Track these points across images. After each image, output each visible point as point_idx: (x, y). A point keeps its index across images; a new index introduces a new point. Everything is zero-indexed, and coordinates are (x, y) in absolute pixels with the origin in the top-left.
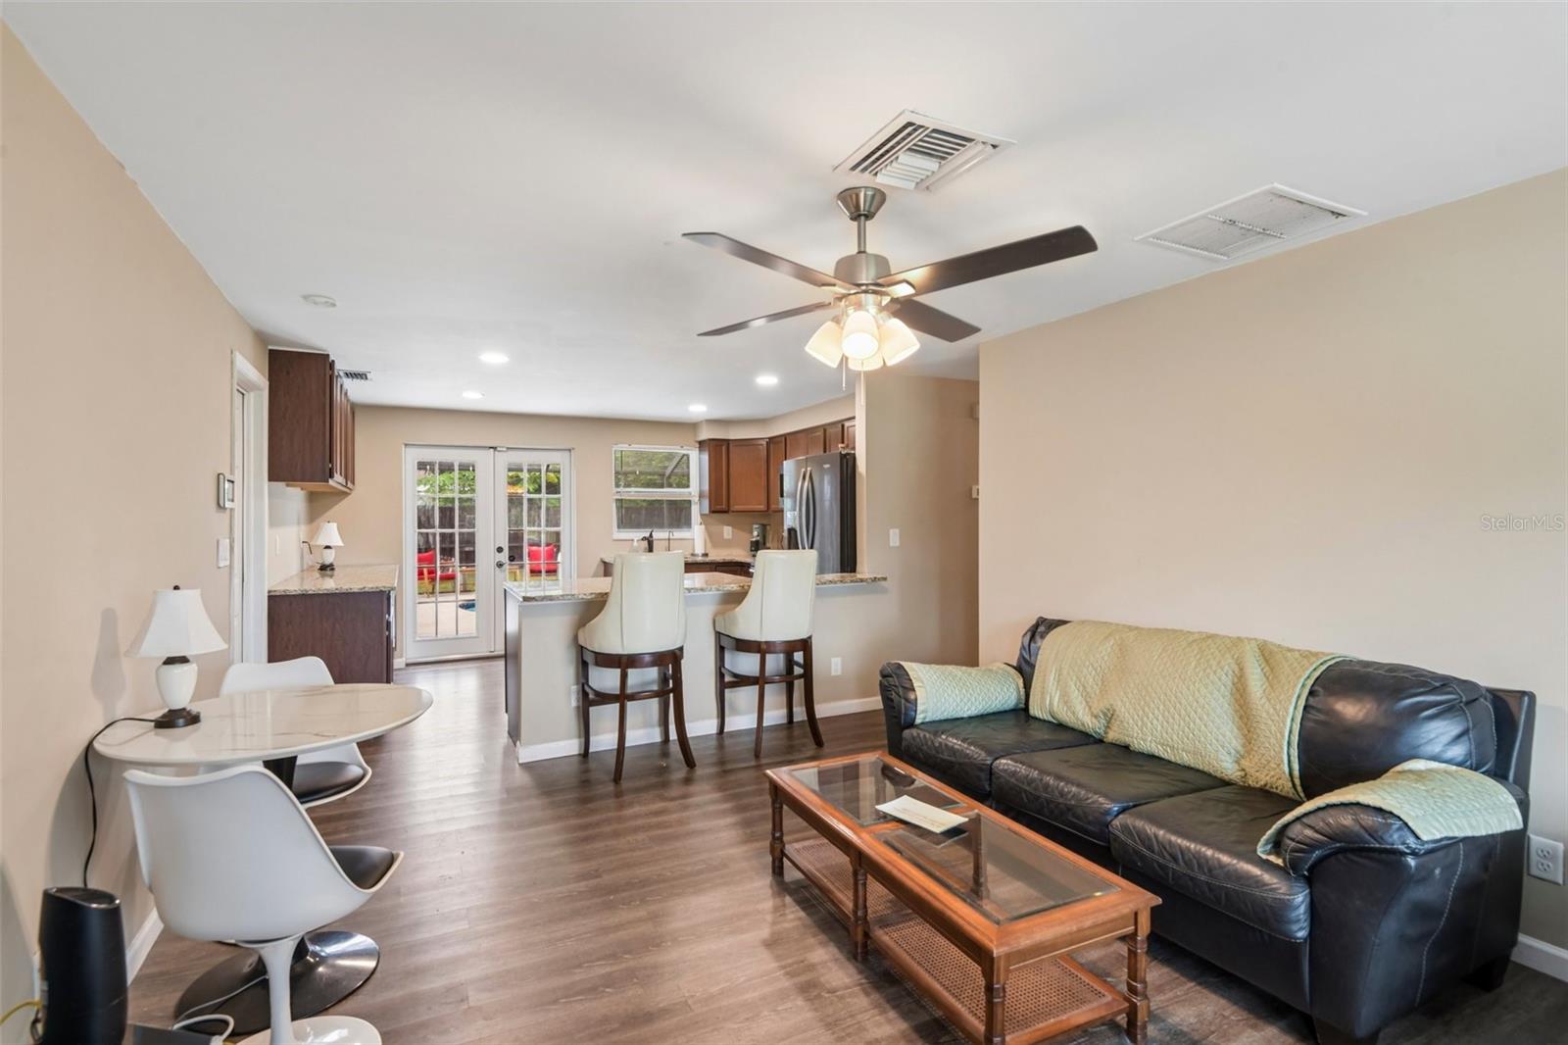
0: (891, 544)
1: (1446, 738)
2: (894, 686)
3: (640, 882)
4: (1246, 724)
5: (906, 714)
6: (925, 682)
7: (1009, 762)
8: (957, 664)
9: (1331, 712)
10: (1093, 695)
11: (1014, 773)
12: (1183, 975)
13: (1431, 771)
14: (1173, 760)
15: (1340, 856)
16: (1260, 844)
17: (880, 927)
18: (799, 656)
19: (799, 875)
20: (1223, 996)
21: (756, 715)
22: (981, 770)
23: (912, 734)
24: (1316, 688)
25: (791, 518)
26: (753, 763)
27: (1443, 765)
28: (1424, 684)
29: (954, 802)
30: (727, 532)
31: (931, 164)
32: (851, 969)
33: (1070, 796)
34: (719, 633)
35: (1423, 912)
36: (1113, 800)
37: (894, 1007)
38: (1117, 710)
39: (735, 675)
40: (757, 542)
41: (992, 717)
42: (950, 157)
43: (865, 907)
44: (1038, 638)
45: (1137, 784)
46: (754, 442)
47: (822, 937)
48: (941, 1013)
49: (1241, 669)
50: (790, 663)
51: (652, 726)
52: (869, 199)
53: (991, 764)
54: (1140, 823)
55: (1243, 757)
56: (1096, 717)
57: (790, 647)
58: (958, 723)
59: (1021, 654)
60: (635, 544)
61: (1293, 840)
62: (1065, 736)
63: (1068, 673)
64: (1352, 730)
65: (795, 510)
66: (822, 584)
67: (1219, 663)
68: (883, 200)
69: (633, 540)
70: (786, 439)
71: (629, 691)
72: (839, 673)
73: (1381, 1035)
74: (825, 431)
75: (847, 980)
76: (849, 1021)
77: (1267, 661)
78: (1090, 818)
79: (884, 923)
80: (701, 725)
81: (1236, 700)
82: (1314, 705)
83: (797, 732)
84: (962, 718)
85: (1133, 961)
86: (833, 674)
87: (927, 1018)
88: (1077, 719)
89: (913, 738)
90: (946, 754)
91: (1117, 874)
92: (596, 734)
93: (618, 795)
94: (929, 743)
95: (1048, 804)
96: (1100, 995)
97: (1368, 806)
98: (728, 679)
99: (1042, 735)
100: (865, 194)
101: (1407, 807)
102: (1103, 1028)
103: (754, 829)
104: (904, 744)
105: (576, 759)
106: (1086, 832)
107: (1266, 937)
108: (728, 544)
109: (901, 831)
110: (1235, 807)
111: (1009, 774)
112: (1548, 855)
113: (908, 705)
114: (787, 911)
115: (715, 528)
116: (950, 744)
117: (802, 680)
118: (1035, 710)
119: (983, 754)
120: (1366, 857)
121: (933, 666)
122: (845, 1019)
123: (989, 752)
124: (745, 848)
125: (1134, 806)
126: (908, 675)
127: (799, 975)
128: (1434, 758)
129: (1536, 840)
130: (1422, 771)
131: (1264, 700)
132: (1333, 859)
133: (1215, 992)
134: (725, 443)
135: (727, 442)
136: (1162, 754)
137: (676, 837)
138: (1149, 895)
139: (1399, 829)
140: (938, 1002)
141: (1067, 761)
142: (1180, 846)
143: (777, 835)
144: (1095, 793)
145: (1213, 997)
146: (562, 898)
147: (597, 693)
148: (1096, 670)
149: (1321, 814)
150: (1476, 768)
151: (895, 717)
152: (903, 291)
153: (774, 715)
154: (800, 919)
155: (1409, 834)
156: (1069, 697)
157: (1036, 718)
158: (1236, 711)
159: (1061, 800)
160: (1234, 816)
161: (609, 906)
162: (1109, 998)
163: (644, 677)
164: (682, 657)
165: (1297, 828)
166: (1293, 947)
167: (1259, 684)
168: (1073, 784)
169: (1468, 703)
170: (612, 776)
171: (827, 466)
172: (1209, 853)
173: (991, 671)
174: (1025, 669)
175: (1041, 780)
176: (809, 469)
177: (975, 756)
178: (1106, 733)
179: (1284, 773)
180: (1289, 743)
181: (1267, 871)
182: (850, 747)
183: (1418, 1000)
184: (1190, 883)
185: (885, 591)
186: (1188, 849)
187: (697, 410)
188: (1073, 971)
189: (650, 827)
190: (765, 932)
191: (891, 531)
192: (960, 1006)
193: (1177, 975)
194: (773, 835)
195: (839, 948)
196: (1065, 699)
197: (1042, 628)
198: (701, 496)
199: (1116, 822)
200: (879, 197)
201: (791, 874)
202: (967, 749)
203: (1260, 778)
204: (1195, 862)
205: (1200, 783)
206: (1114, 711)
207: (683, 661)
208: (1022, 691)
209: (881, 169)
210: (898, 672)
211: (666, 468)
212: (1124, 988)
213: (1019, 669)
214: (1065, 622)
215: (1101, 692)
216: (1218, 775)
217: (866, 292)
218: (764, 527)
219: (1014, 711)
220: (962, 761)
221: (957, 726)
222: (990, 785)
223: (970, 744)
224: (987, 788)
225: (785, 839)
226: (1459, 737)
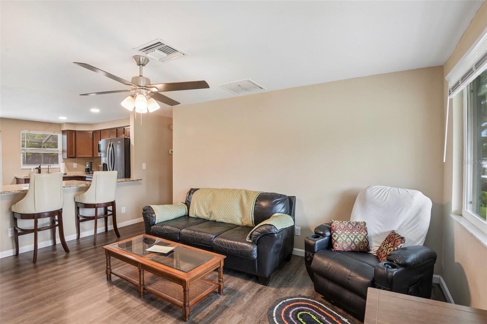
0: (143, 168)
1: (281, 208)
2: (147, 213)
3: (53, 295)
4: (243, 211)
5: (152, 221)
6: (158, 210)
7: (185, 230)
8: (167, 204)
9: (260, 205)
10: (206, 208)
11: (186, 233)
12: (230, 275)
13: (278, 215)
14: (226, 222)
15: (263, 237)
16: (247, 238)
17: (149, 286)
18: (110, 208)
19: (118, 278)
20: (239, 278)
21: (94, 230)
22: (177, 234)
23: (154, 227)
24: (257, 200)
25: (104, 160)
26: (93, 247)
27: (281, 214)
28: (277, 196)
29: (170, 244)
30: (75, 165)
31: (165, 55)
32: (139, 300)
33: (202, 236)
34: (77, 202)
35: (278, 246)
36: (213, 234)
37: (155, 307)
38: (213, 211)
39: (84, 217)
40: (88, 169)
41: (178, 219)
42: (170, 54)
43: (143, 281)
44: (191, 194)
45: (218, 230)
46: (87, 132)
47: (128, 294)
48: (170, 303)
49: (242, 197)
50: (106, 211)
51: (48, 240)
52: (144, 60)
53: (180, 232)
54: (220, 239)
55: (242, 219)
56: (207, 214)
57: (106, 205)
58: (168, 222)
59: (186, 199)
60: (32, 170)
61: (254, 235)
62: (199, 221)
63: (200, 203)
64: (264, 209)
65: (106, 157)
66: (119, 182)
67: (237, 196)
68: (148, 61)
69: (31, 169)
70: (100, 131)
71: (38, 227)
72: (125, 212)
73: (271, 276)
74: (117, 130)
75: (139, 304)
76: (141, 315)
77: (247, 194)
78: (208, 241)
79: (149, 284)
80: (70, 237)
81: (241, 205)
82: (257, 204)
83: (109, 234)
84: (170, 220)
85: (220, 274)
86: (122, 213)
87: (165, 306)
88: (203, 215)
89: (155, 228)
90: (165, 231)
91: (214, 252)
92: (22, 246)
93: (35, 267)
94: (160, 229)
95: (196, 239)
96: (212, 285)
97: (268, 224)
98: (81, 218)
99: (192, 221)
100: (142, 59)
101: (275, 223)
102: (213, 294)
103: (98, 268)
104: (151, 231)
105: (12, 258)
106: (207, 244)
107: (248, 260)
108: (75, 170)
109: (155, 255)
110: (241, 231)
111: (185, 234)
112: (298, 230)
113: (153, 218)
114: (114, 290)
115: (70, 164)
116: (167, 228)
117: (112, 216)
118: (191, 215)
119: (177, 229)
120: (268, 236)
121: (160, 205)
122: (139, 315)
123: (179, 228)
124: (95, 275)
125: (218, 235)
126: (153, 209)
127: (122, 307)
128: (279, 213)
129: (296, 227)
130: (277, 216)
131: (247, 204)
132: (262, 238)
133: (237, 277)
134: (74, 132)
135: (75, 131)
136: (224, 221)
137: (66, 277)
138: (223, 256)
139: (274, 228)
140: (168, 300)
141: (201, 227)
142: (230, 243)
143: (108, 267)
144: (209, 234)
145: (237, 278)
146: (17, 308)
147: (22, 230)
148: (207, 201)
149: (259, 228)
150: (286, 214)
151: (149, 223)
152: (154, 90)
153: (101, 229)
154: (119, 291)
155: (275, 229)
156: (200, 210)
157: (191, 217)
158: (240, 208)
159: (200, 238)
160: (241, 233)
161: (42, 305)
162: (214, 285)
163: (45, 221)
164: (62, 212)
165: (255, 232)
166: (254, 260)
167: (245, 200)
168: (203, 232)
169: (285, 200)
170: (32, 261)
171: (119, 142)
172: (236, 243)
173: (178, 205)
174: (188, 204)
175: (194, 233)
176: (112, 143)
177: (175, 230)
178: (210, 218)
179: (250, 220)
180: (252, 214)
181: (248, 244)
182: (130, 236)
183: (277, 266)
184: (232, 251)
185: (141, 184)
186: (231, 243)
187: (63, 119)
188: (205, 281)
189: (53, 276)
190: (108, 298)
191: (143, 164)
192: (175, 299)
193: (229, 276)
194: (107, 267)
195: (134, 296)
196: (199, 210)
197: (192, 191)
198: (63, 151)
199: (214, 240)
200: (147, 60)
201: (114, 278)
202: (172, 228)
203: (246, 223)
204: (233, 246)
205: (233, 227)
206: (212, 212)
207: (62, 214)
208: (187, 210)
209: (149, 53)
210: (149, 208)
211: (42, 140)
212: (217, 282)
213: (186, 204)
214: (198, 189)
215: (209, 207)
216: (237, 224)
217: (142, 89)
218: (91, 163)
219: (185, 216)
220: (171, 232)
221: (168, 223)
222: (179, 238)
223: (173, 227)
224: (178, 238)
225: (111, 268)
226: (283, 207)
